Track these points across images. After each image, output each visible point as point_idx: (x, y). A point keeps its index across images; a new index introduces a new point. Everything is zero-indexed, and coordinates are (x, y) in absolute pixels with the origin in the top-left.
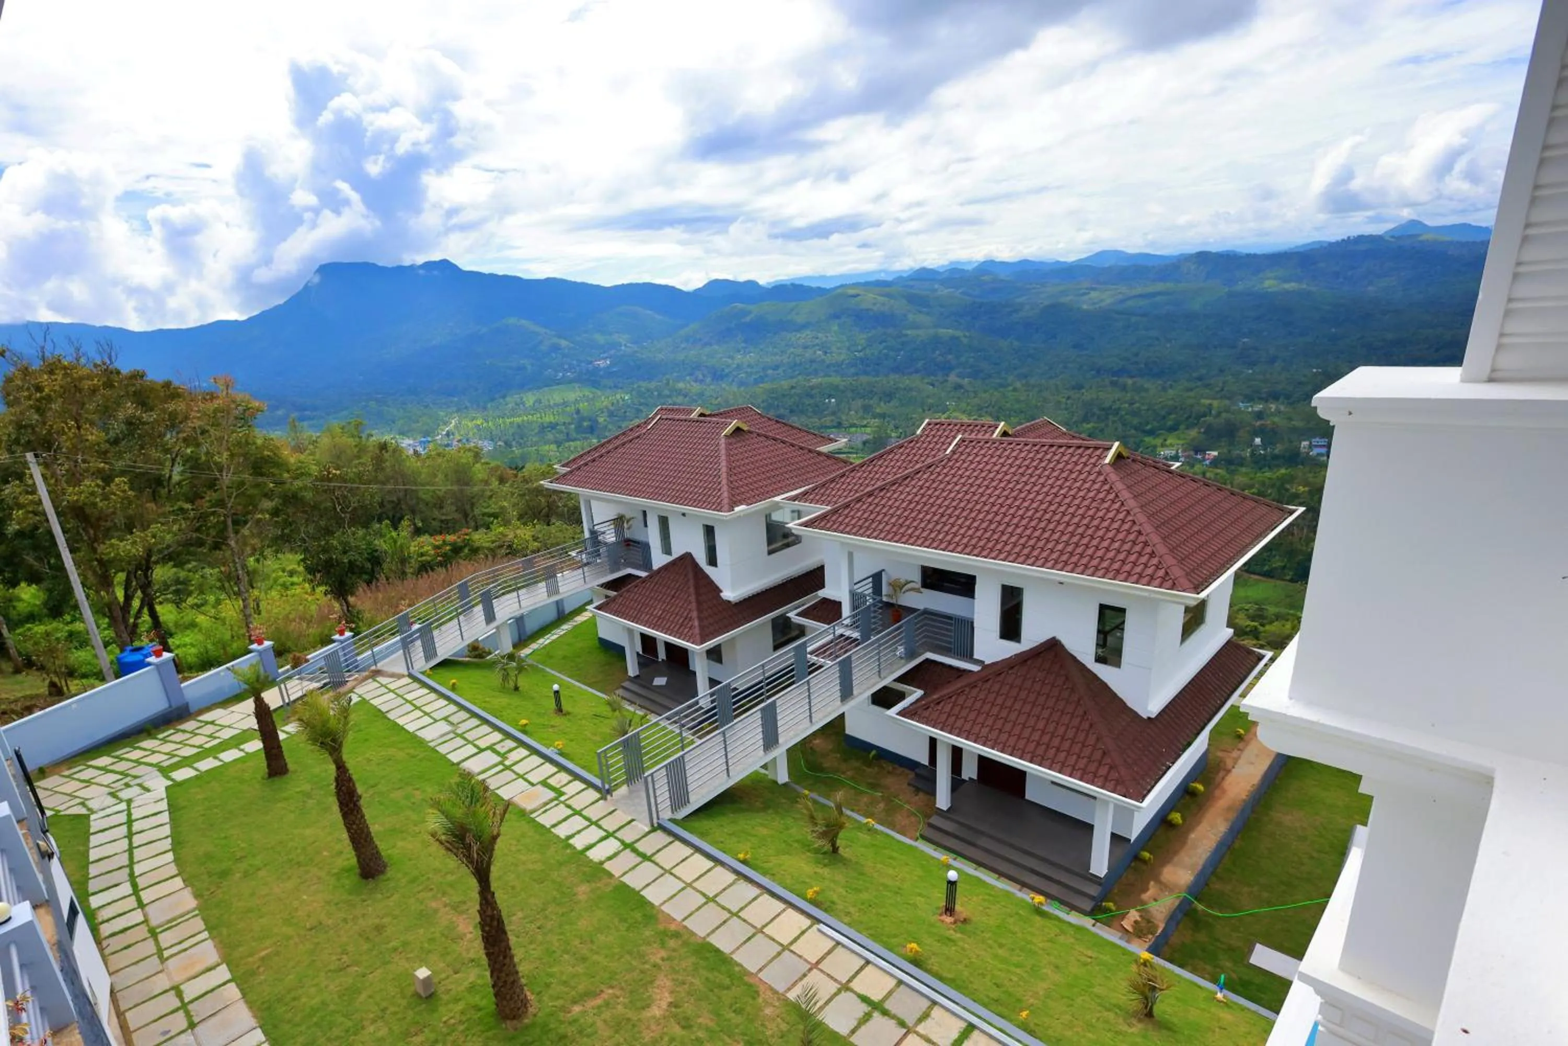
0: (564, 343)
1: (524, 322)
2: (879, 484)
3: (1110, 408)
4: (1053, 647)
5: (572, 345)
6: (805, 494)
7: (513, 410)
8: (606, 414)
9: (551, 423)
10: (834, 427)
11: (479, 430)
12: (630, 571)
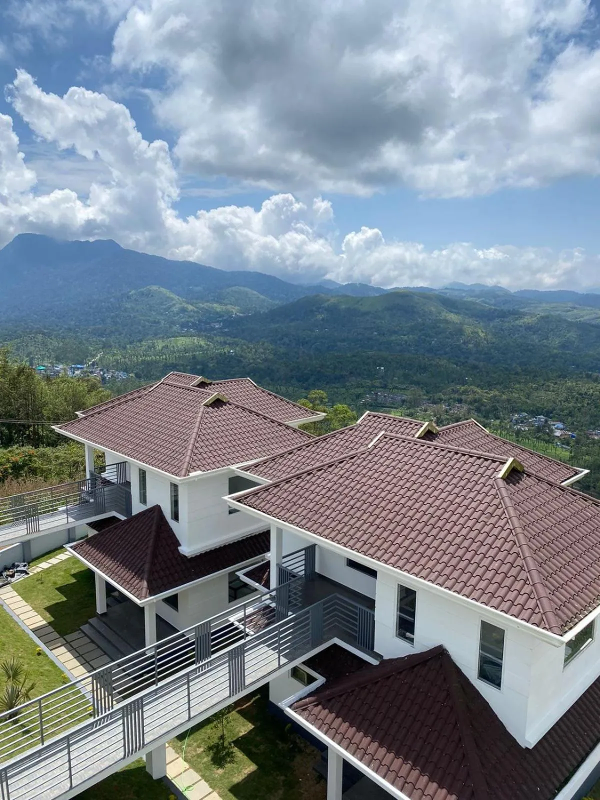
0: (190, 307)
1: (163, 290)
2: (318, 464)
3: (586, 393)
4: (439, 655)
5: (196, 310)
6: (256, 466)
7: (145, 351)
8: (215, 361)
9: (173, 363)
10: (381, 387)
11: (118, 363)
12: (114, 514)
